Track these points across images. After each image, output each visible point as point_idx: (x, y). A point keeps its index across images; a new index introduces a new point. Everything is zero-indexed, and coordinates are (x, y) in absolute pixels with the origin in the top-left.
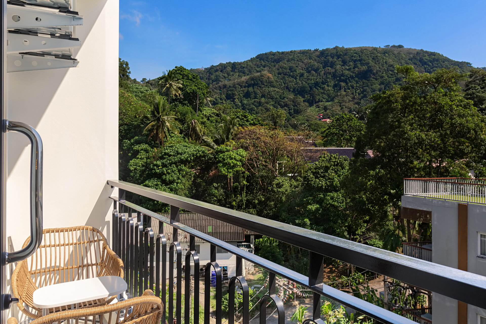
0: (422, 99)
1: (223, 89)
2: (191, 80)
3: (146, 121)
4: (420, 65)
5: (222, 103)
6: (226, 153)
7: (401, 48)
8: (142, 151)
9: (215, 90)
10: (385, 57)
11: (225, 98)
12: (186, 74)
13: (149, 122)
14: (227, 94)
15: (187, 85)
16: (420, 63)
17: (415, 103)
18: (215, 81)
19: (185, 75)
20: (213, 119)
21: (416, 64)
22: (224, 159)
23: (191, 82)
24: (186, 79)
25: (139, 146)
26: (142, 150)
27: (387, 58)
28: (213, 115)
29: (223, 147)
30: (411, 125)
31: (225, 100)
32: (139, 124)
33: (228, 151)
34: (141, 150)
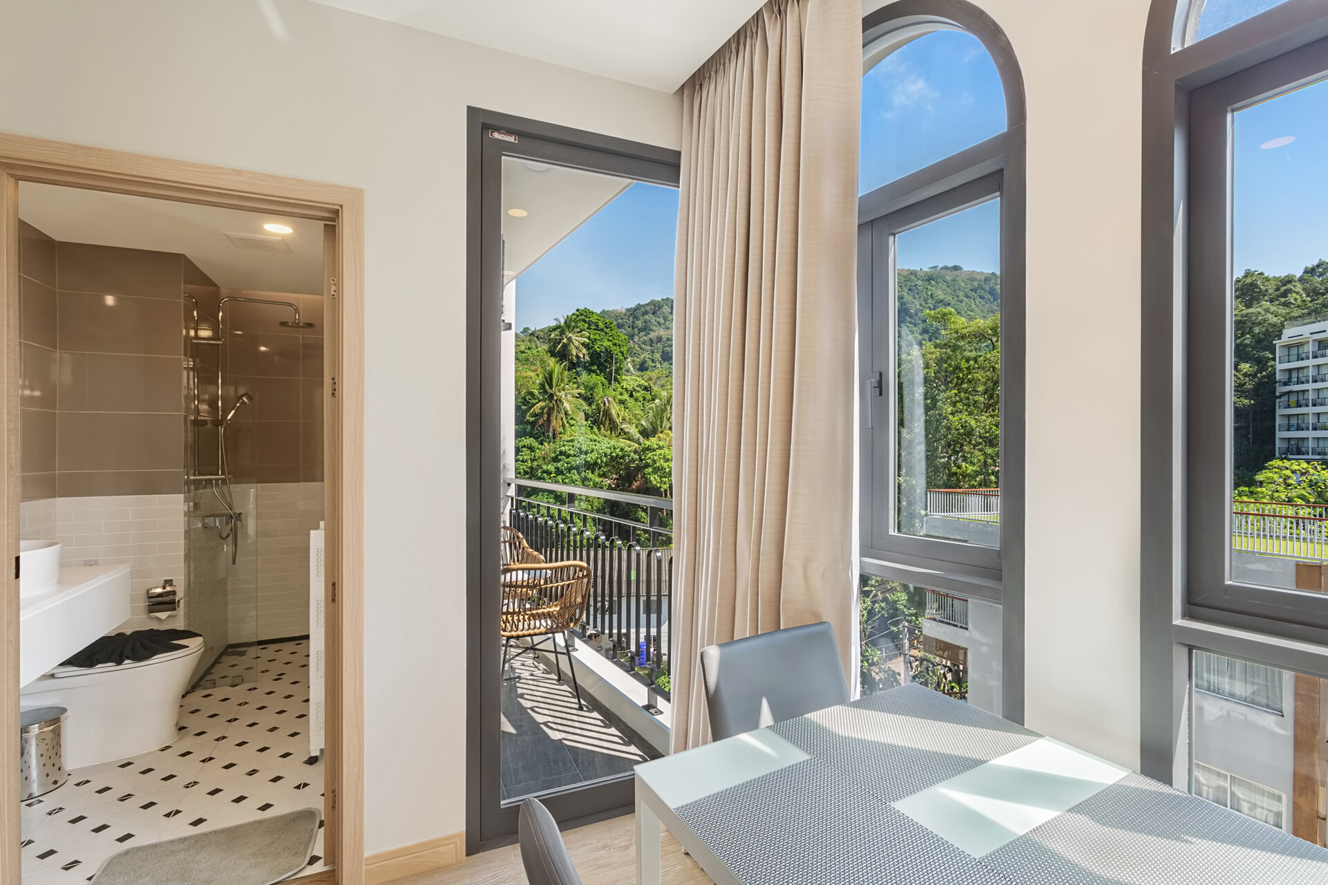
0: (972, 362)
1: (657, 344)
2: (602, 330)
3: (530, 399)
4: (989, 300)
5: (655, 366)
6: (658, 452)
7: (959, 271)
8: (524, 449)
9: (643, 346)
10: (929, 287)
11: (660, 359)
12: (594, 321)
13: (534, 401)
14: (663, 352)
15: (595, 340)
16: (989, 296)
17: (958, 368)
18: (642, 331)
19: (592, 322)
20: (638, 394)
21: (983, 298)
22: (654, 461)
23: (603, 334)
24: (595, 329)
25: (520, 441)
26: (524, 447)
27: (934, 289)
28: (639, 389)
29: (653, 442)
30: (954, 404)
31: (660, 363)
32: (519, 404)
33: (660, 448)
34: (522, 447)
